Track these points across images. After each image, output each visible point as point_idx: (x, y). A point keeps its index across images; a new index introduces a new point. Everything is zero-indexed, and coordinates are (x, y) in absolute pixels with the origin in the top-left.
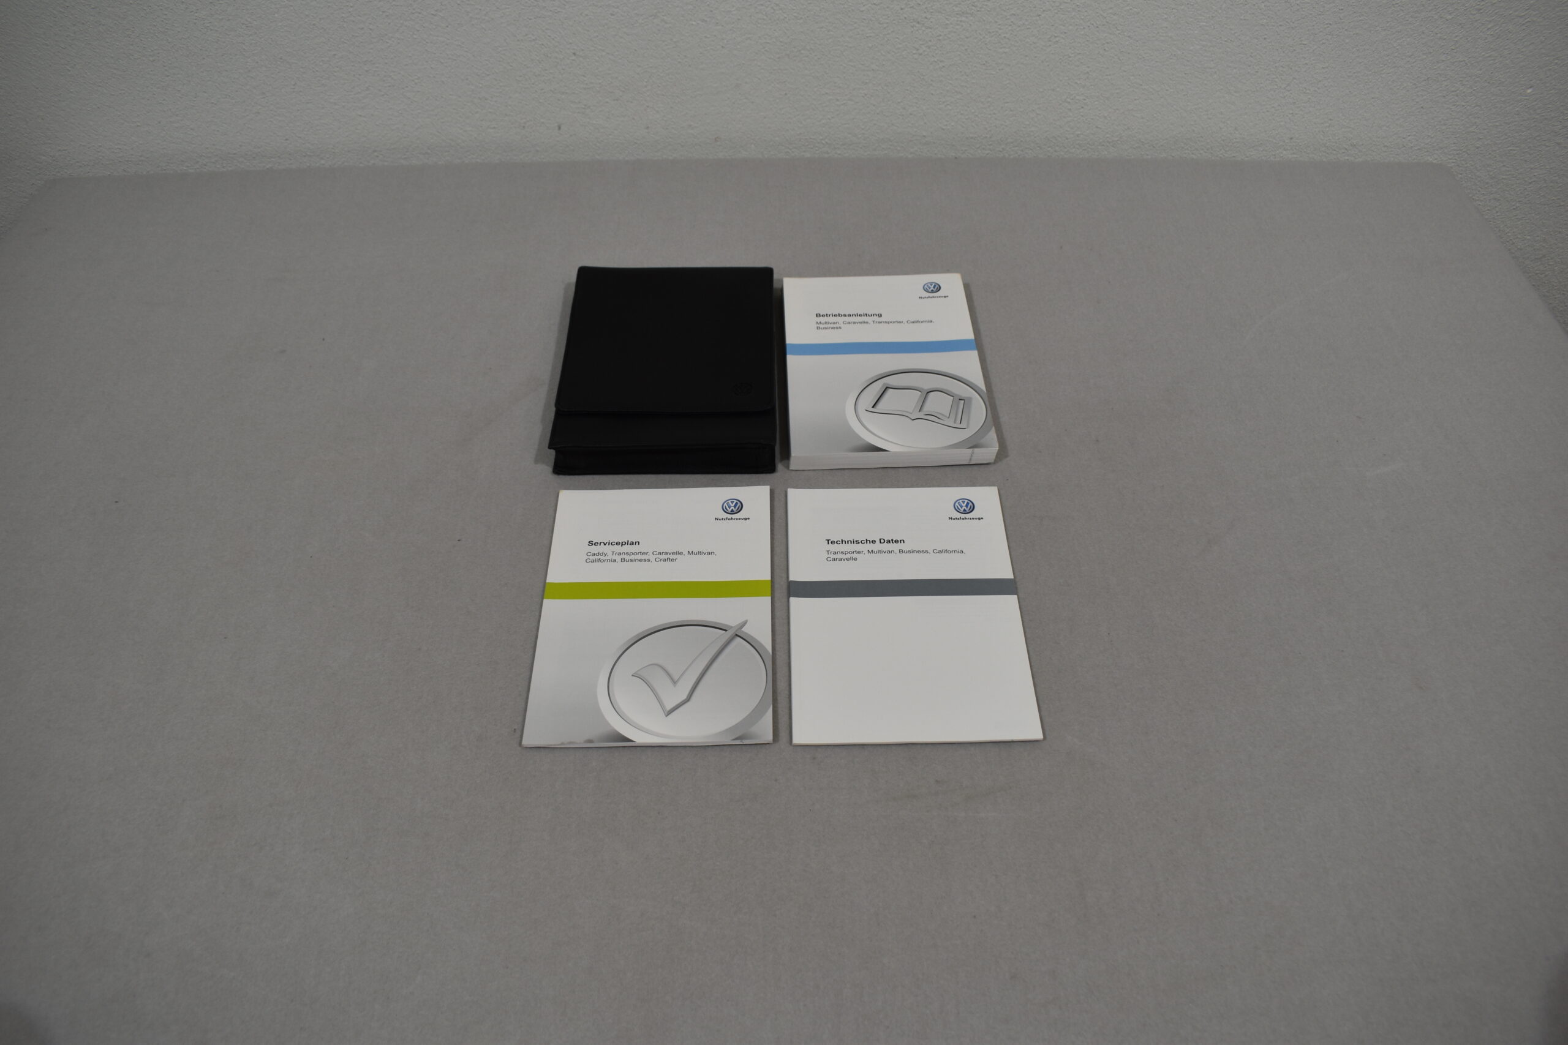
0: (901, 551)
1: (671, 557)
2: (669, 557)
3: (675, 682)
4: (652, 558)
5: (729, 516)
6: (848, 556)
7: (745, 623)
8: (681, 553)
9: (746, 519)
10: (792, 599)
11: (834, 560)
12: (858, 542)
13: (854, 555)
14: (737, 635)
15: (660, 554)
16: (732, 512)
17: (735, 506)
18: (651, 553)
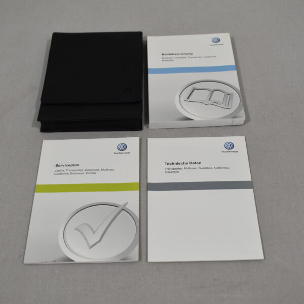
0: (199, 168)
1: (94, 172)
2: (93, 172)
3: (94, 232)
4: (85, 172)
5: (121, 152)
6: (175, 170)
7: (126, 204)
8: (98, 170)
9: (128, 153)
10: (149, 192)
11: (169, 172)
12: (179, 164)
13: (178, 170)
14: (123, 209)
15: (89, 170)
16: (122, 150)
17: (123, 147)
18: (84, 170)
